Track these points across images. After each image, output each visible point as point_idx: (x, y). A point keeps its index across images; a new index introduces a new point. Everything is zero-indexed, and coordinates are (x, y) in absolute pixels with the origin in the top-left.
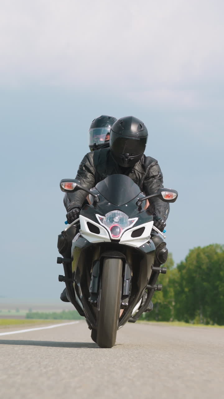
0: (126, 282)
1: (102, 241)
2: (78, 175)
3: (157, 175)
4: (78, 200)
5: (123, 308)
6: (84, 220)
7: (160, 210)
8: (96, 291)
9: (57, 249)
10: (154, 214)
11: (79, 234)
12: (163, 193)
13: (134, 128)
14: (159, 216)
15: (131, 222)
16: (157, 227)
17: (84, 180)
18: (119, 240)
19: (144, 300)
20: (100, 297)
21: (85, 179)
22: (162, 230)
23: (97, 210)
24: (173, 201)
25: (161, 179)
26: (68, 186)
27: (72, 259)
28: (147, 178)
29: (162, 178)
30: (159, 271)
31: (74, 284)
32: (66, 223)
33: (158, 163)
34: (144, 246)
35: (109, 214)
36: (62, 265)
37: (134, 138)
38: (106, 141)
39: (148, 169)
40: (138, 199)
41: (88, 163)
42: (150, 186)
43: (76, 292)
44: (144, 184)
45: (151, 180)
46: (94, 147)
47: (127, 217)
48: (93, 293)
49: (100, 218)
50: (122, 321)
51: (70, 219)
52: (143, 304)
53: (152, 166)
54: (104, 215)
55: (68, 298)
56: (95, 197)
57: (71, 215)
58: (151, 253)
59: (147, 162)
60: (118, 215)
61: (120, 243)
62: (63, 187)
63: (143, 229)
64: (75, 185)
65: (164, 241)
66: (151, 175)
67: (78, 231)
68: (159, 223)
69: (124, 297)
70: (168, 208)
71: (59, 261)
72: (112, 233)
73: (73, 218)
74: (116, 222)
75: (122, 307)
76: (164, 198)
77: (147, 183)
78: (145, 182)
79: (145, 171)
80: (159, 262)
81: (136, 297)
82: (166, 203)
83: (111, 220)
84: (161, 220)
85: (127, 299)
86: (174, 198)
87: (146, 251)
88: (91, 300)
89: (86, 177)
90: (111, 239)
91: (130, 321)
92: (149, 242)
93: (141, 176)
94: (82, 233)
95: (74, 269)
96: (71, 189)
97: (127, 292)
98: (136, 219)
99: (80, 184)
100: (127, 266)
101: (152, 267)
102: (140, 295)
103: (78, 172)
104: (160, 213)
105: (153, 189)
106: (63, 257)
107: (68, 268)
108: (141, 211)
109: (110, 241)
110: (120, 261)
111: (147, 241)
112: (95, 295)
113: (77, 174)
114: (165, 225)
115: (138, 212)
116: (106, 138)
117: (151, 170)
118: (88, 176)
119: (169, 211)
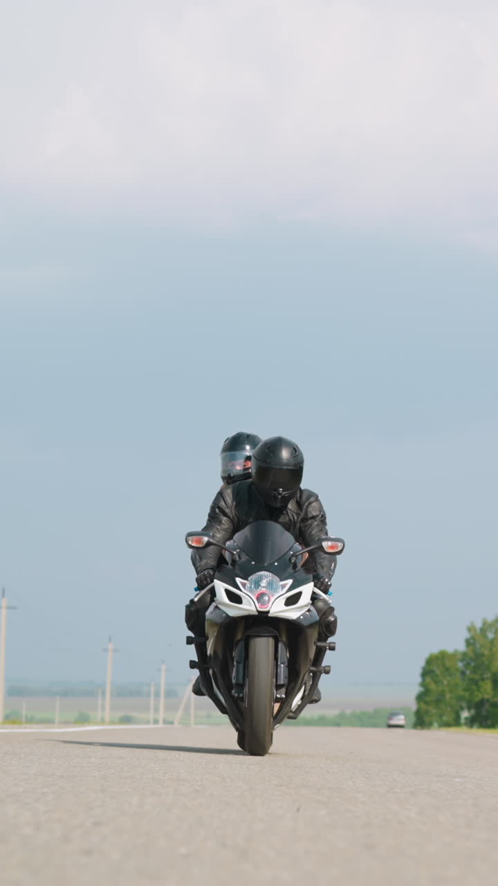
0: (281, 666)
1: (245, 613)
2: (209, 520)
3: (318, 516)
4: (212, 558)
5: (278, 702)
6: (220, 587)
7: (323, 564)
8: (241, 681)
9: (185, 625)
10: (315, 571)
11: (214, 604)
12: (325, 544)
13: (285, 454)
14: (322, 572)
15: (283, 586)
16: (319, 589)
17: (218, 527)
18: (268, 612)
19: (308, 688)
20: (246, 689)
21: (220, 526)
22: (326, 592)
23: (238, 572)
24: (339, 553)
25: (323, 521)
26: (197, 542)
27: (207, 638)
28: (305, 519)
29: (325, 518)
30: (325, 647)
31: (211, 672)
32: (196, 590)
33: (320, 498)
34: (302, 617)
35: (252, 577)
36: (193, 646)
37: (285, 467)
38: (245, 470)
39: (305, 507)
40: (292, 553)
41: (222, 504)
42: (309, 531)
43: (215, 682)
44: (300, 529)
45: (310, 522)
46: (229, 479)
47: (278, 579)
48: (237, 684)
49: (241, 583)
50: (278, 719)
51: (201, 585)
52: (307, 693)
53: (310, 503)
54: (246, 579)
55: (204, 690)
56: (233, 554)
57: (203, 579)
58: (311, 626)
59: (304, 497)
60: (266, 577)
61: (269, 615)
62: (190, 543)
63: (300, 594)
64: (206, 539)
65: (331, 605)
66: (310, 515)
67: (212, 600)
68: (322, 583)
69: (278, 687)
70: (335, 561)
71: (189, 641)
72: (258, 602)
73: (205, 582)
74: (264, 587)
75: (277, 700)
76: (326, 549)
77: (305, 527)
78: (302, 525)
79: (301, 510)
80: (325, 635)
81: (296, 684)
82: (331, 556)
83: (257, 584)
84: (324, 579)
85: (283, 690)
86: (339, 549)
87: (305, 623)
88: (236, 693)
89: (220, 522)
90: (258, 611)
91: (290, 718)
92: (309, 610)
93: (296, 518)
94: (220, 604)
95: (209, 651)
96: (201, 546)
97: (282, 681)
98: (290, 582)
99: (213, 537)
100: (281, 647)
101: (315, 643)
102: (302, 683)
103: (209, 515)
104: (323, 567)
105: (313, 535)
106: (193, 636)
107: (201, 650)
108: (297, 569)
109: (257, 613)
110: (271, 641)
111: (306, 609)
112: (241, 686)
113: (207, 518)
114: (330, 585)
115: (293, 571)
116: (244, 466)
117: (310, 509)
118: (223, 522)
119: (335, 565)
